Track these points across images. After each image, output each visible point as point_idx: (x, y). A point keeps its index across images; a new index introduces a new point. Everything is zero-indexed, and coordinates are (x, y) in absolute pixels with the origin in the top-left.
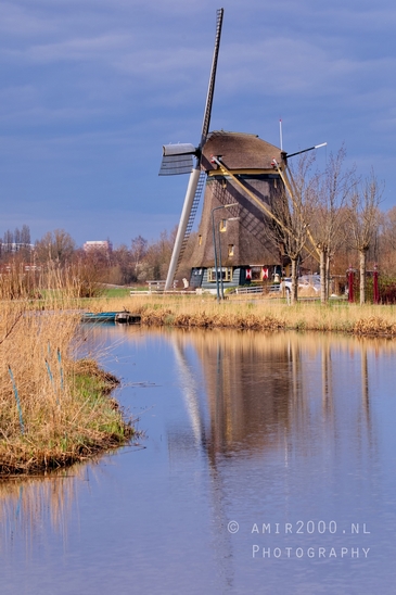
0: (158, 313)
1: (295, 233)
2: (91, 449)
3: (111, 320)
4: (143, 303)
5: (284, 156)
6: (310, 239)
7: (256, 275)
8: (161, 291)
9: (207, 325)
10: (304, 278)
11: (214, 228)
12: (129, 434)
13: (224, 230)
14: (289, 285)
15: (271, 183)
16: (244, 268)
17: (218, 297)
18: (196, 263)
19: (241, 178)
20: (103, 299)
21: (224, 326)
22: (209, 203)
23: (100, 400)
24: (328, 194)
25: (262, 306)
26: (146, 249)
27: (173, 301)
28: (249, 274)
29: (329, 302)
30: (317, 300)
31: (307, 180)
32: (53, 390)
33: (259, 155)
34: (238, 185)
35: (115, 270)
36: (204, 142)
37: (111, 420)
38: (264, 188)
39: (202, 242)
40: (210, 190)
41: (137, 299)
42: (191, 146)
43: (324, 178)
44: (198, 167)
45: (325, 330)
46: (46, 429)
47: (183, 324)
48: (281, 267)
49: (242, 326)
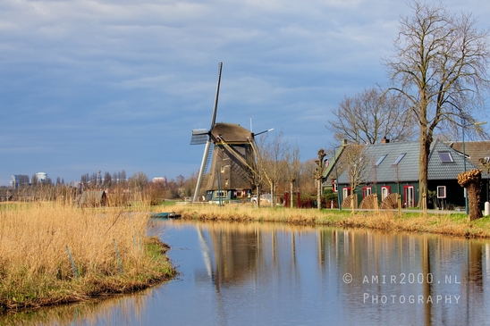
0: (190, 213)
1: (258, 173)
2: (155, 281)
3: (166, 217)
4: (182, 208)
5: (253, 135)
6: (266, 176)
7: (239, 194)
8: (191, 202)
9: (214, 219)
10: (263, 195)
11: (218, 171)
12: (175, 273)
13: (223, 172)
14: (256, 199)
15: (246, 149)
16: (233, 191)
17: (220, 205)
18: (209, 188)
19: (231, 146)
20: (163, 206)
21: (223, 219)
22: (215, 159)
23: (160, 256)
24: (274, 154)
25: (242, 209)
26: (184, 181)
27: (197, 207)
28: (235, 193)
29: (275, 207)
30: (270, 207)
31: (264, 146)
32: (136, 252)
33: (240, 135)
34: (230, 149)
35: (168, 192)
36: (212, 128)
37: (165, 267)
38: (243, 151)
39: (212, 177)
40: (216, 152)
41: (180, 206)
42: (206, 130)
43: (273, 146)
44: (210, 141)
45: (273, 221)
46: (133, 271)
47: (202, 219)
48: (251, 190)
49: (232, 220)
